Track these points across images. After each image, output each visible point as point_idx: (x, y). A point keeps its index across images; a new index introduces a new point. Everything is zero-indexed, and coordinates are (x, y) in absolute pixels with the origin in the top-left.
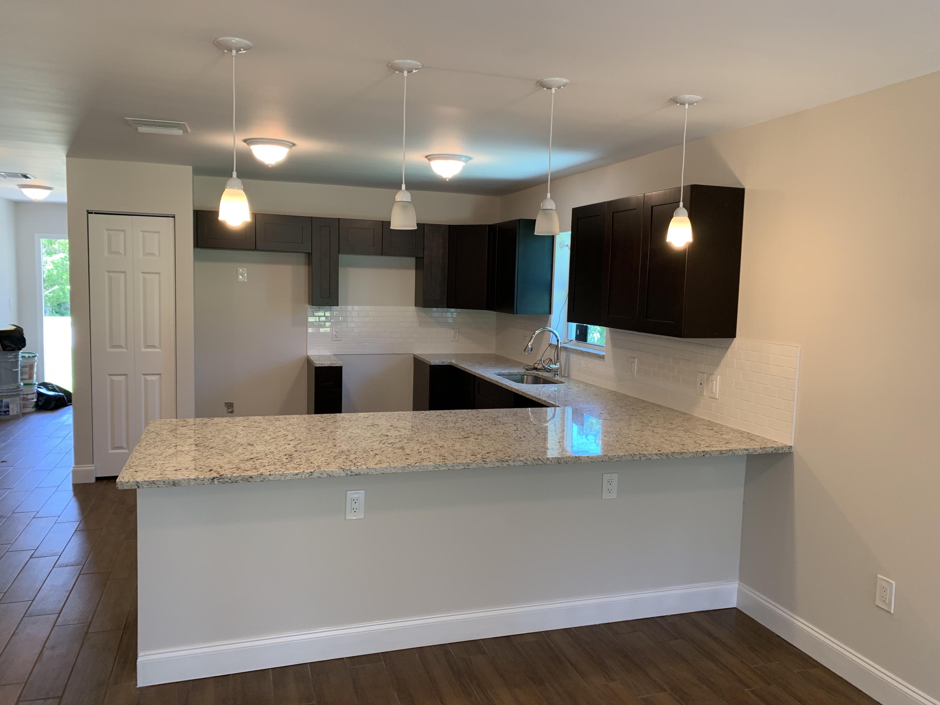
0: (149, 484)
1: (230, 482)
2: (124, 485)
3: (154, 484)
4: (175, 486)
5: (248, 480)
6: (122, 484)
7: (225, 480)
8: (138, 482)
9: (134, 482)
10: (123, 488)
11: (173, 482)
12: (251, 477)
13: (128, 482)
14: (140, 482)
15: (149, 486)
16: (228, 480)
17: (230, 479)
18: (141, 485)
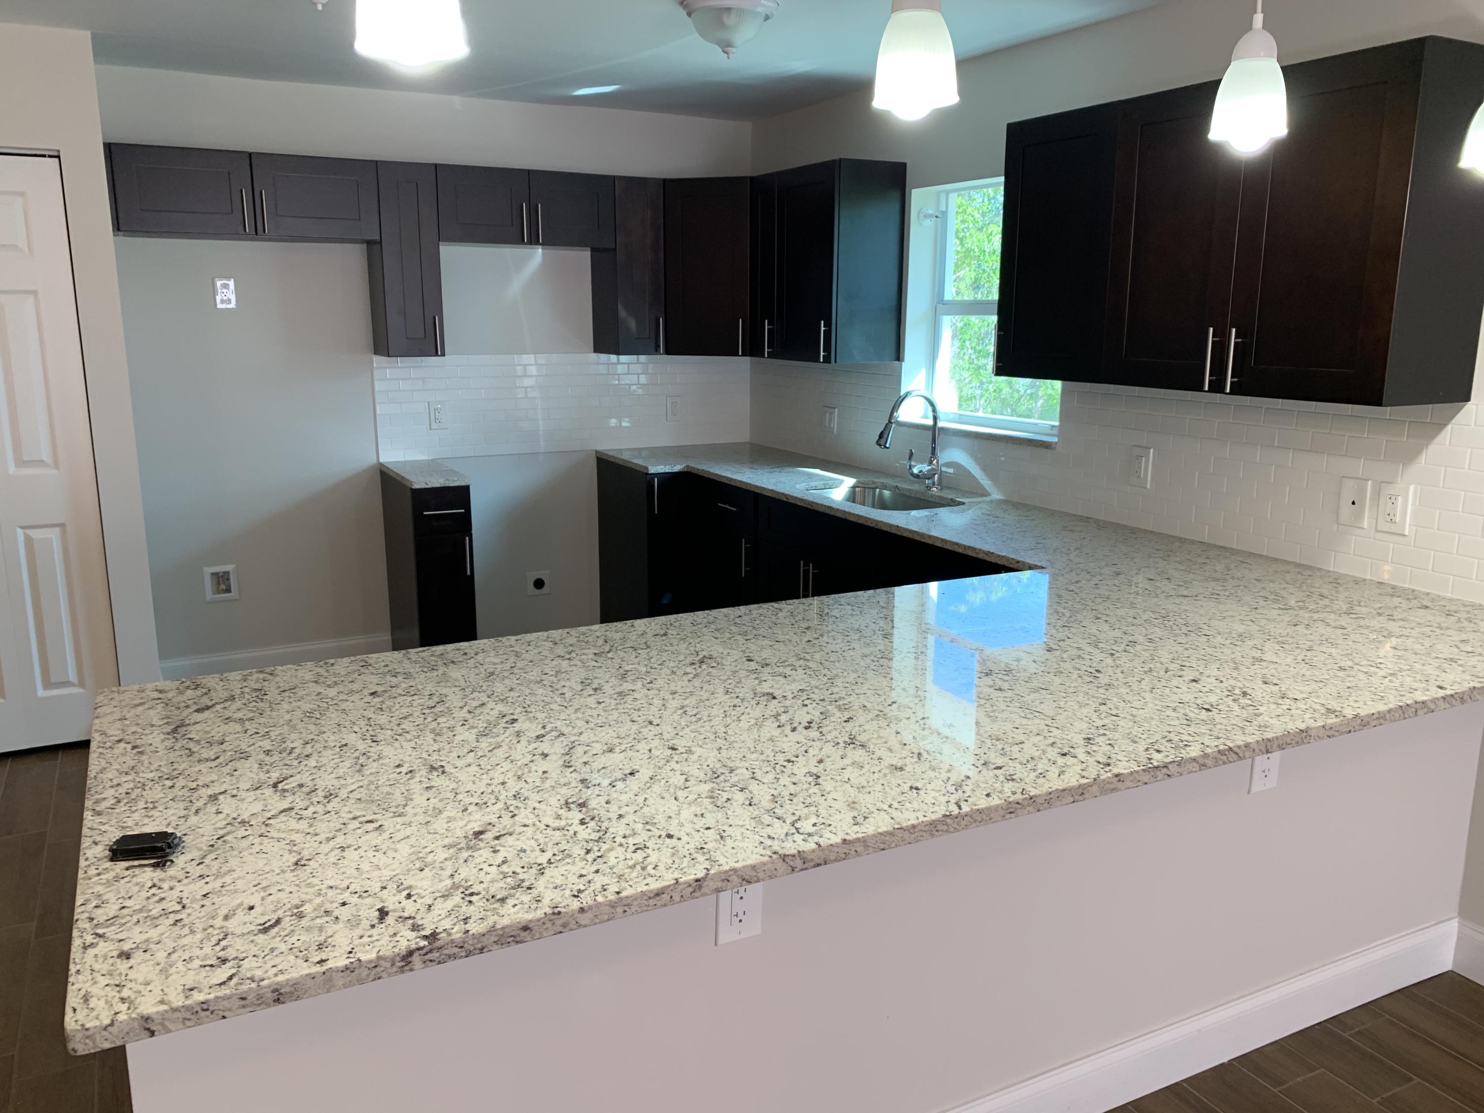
0: (188, 1015)
1: (463, 954)
2: (98, 1037)
3: (208, 1013)
4: (283, 1003)
5: (518, 939)
6: (88, 1037)
7: (446, 952)
8: (147, 1019)
9: (133, 1019)
10: (95, 1046)
11: (275, 991)
12: (526, 928)
13: (112, 1024)
14: (154, 1016)
15: (188, 1023)
16: (456, 950)
17: (462, 947)
18: (162, 1024)
